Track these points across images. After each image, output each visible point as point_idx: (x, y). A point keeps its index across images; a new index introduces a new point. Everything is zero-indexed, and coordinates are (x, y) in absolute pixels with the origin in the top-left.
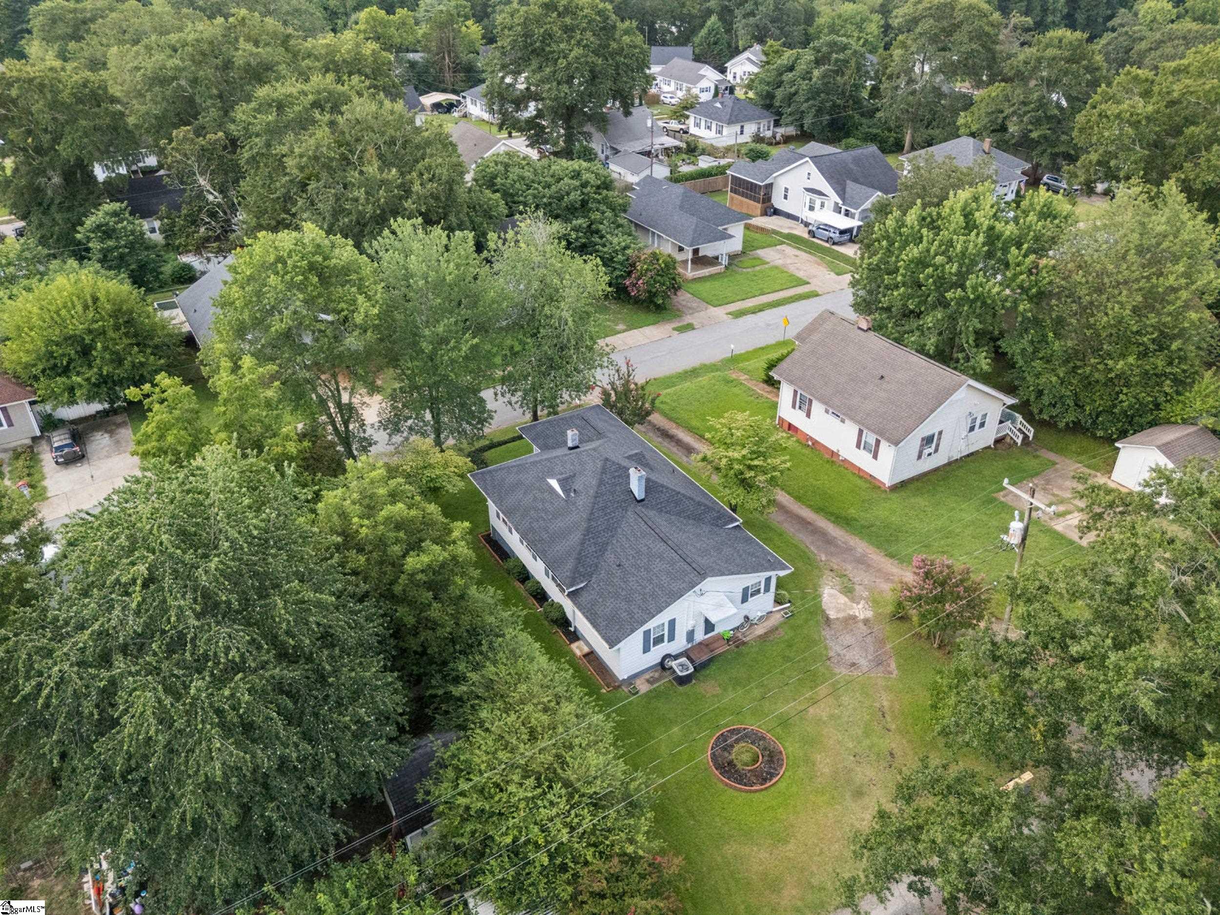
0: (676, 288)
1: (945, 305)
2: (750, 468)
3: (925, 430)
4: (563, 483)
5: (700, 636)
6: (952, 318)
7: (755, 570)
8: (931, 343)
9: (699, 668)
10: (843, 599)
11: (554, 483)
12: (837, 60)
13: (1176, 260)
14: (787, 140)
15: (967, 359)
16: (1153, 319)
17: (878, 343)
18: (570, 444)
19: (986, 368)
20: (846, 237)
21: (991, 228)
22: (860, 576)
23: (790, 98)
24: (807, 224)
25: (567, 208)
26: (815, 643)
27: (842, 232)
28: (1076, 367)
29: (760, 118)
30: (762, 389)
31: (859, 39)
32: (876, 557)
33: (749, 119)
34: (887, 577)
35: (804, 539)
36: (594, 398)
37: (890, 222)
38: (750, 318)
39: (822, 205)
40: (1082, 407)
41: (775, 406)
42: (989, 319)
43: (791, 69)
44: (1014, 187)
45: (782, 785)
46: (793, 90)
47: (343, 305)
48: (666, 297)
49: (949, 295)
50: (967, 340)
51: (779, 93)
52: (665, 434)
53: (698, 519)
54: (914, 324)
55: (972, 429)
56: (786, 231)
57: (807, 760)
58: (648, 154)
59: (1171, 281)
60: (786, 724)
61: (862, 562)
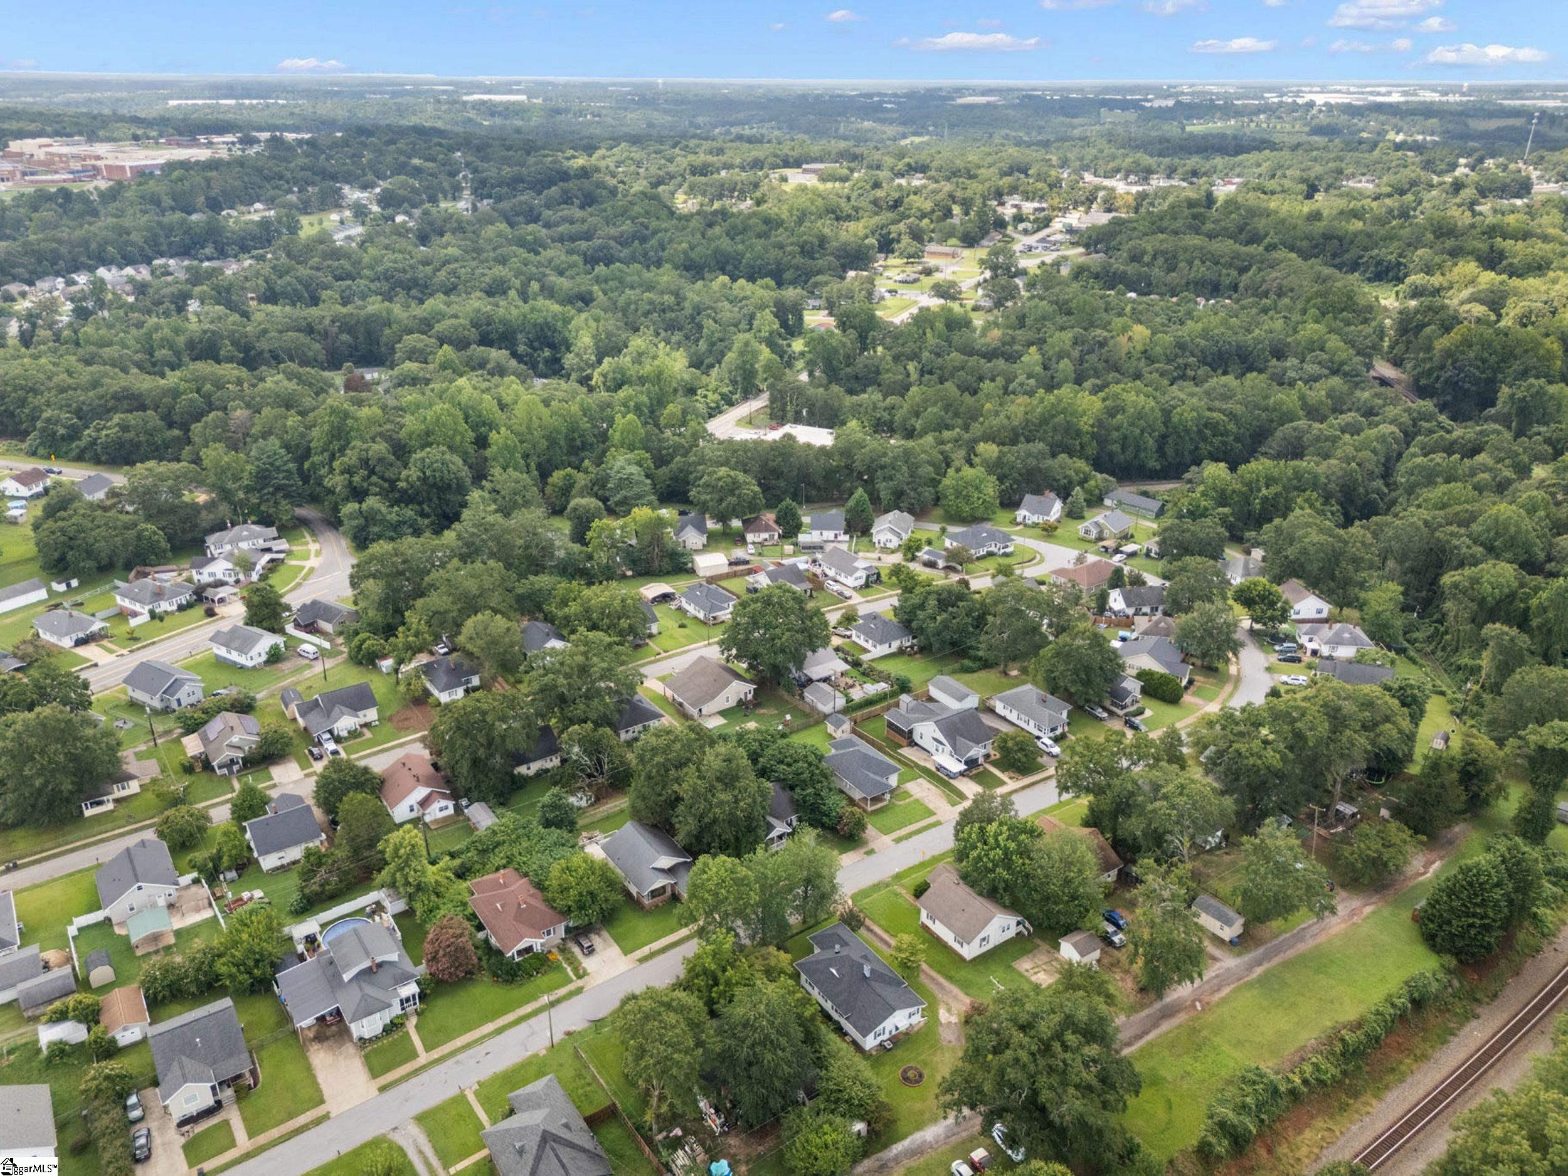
0: (864, 823)
3: (982, 933)
4: (837, 971)
5: (894, 1033)
7: (913, 1006)
9: (894, 1045)
10: (947, 1015)
11: (833, 971)
14: (921, 650)
15: (1000, 899)
18: (836, 950)
20: (957, 775)
22: (953, 1003)
24: (935, 762)
26: (936, 1033)
27: (955, 772)
30: (912, 901)
32: (959, 993)
34: (964, 1002)
35: (934, 988)
38: (905, 842)
39: (944, 753)
41: (918, 913)
45: (921, 1087)
48: (859, 830)
53: (891, 984)
55: (1003, 931)
56: (923, 764)
57: (929, 1077)
58: (827, 680)
60: (926, 1064)
61: (955, 997)
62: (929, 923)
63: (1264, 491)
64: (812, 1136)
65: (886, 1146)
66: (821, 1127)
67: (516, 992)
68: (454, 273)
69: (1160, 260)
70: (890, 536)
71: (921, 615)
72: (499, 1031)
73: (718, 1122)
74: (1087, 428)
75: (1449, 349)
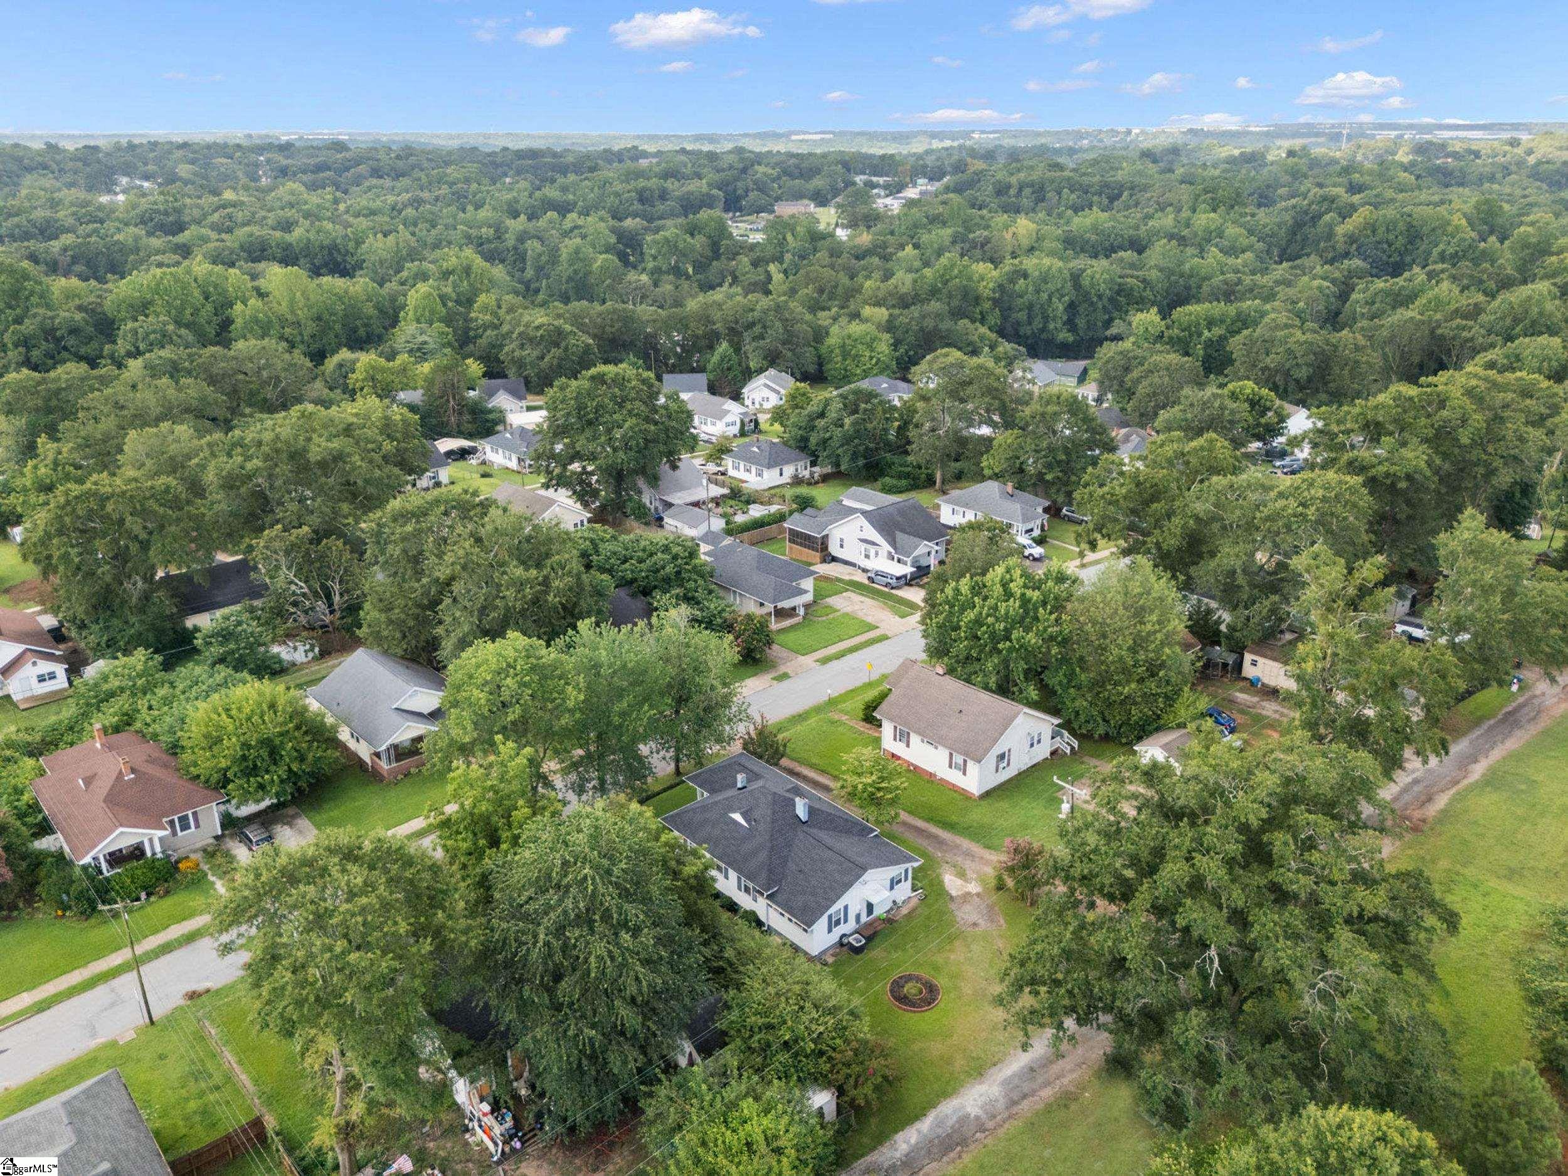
0: (769, 643)
1: (1000, 652)
2: (879, 789)
3: (997, 750)
4: (745, 815)
5: (864, 919)
6: (1006, 662)
7: (897, 863)
8: (993, 681)
9: (869, 939)
10: (959, 882)
11: (737, 817)
12: (866, 410)
13: (1152, 611)
14: (825, 478)
15: (1021, 692)
16: (1142, 656)
17: (953, 685)
18: (739, 785)
19: (1036, 698)
20: (902, 582)
21: (1023, 595)
22: (968, 864)
23: (824, 442)
24: (865, 571)
25: (664, 580)
26: (945, 913)
27: (898, 578)
28: (1098, 693)
29: (797, 460)
30: (862, 727)
31: (871, 358)
32: (976, 848)
33: (787, 462)
34: (988, 863)
35: (923, 843)
36: (736, 748)
37: (949, 591)
38: (835, 663)
39: (877, 554)
40: (1108, 722)
41: (877, 741)
42: (1032, 660)
43: (822, 415)
44: (1039, 522)
45: (942, 1005)
46: (828, 435)
47: (555, 695)
48: (762, 651)
49: (1000, 646)
50: (1018, 675)
51: (814, 440)
52: (791, 772)
53: (848, 832)
54: (977, 666)
55: (1032, 745)
56: (847, 578)
57: (956, 988)
58: (696, 504)
59: (1149, 627)
60: (937, 969)
61: (968, 854)
62: (898, 748)
63: (1206, 333)
64: (713, 1131)
65: (881, 1138)
66: (733, 1105)
67: (96, 933)
68: (230, 217)
69: (1027, 191)
70: (767, 393)
71: (821, 423)
72: (42, 1007)
73: (497, 1130)
74: (987, 293)
75: (1353, 234)
